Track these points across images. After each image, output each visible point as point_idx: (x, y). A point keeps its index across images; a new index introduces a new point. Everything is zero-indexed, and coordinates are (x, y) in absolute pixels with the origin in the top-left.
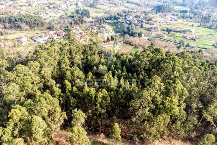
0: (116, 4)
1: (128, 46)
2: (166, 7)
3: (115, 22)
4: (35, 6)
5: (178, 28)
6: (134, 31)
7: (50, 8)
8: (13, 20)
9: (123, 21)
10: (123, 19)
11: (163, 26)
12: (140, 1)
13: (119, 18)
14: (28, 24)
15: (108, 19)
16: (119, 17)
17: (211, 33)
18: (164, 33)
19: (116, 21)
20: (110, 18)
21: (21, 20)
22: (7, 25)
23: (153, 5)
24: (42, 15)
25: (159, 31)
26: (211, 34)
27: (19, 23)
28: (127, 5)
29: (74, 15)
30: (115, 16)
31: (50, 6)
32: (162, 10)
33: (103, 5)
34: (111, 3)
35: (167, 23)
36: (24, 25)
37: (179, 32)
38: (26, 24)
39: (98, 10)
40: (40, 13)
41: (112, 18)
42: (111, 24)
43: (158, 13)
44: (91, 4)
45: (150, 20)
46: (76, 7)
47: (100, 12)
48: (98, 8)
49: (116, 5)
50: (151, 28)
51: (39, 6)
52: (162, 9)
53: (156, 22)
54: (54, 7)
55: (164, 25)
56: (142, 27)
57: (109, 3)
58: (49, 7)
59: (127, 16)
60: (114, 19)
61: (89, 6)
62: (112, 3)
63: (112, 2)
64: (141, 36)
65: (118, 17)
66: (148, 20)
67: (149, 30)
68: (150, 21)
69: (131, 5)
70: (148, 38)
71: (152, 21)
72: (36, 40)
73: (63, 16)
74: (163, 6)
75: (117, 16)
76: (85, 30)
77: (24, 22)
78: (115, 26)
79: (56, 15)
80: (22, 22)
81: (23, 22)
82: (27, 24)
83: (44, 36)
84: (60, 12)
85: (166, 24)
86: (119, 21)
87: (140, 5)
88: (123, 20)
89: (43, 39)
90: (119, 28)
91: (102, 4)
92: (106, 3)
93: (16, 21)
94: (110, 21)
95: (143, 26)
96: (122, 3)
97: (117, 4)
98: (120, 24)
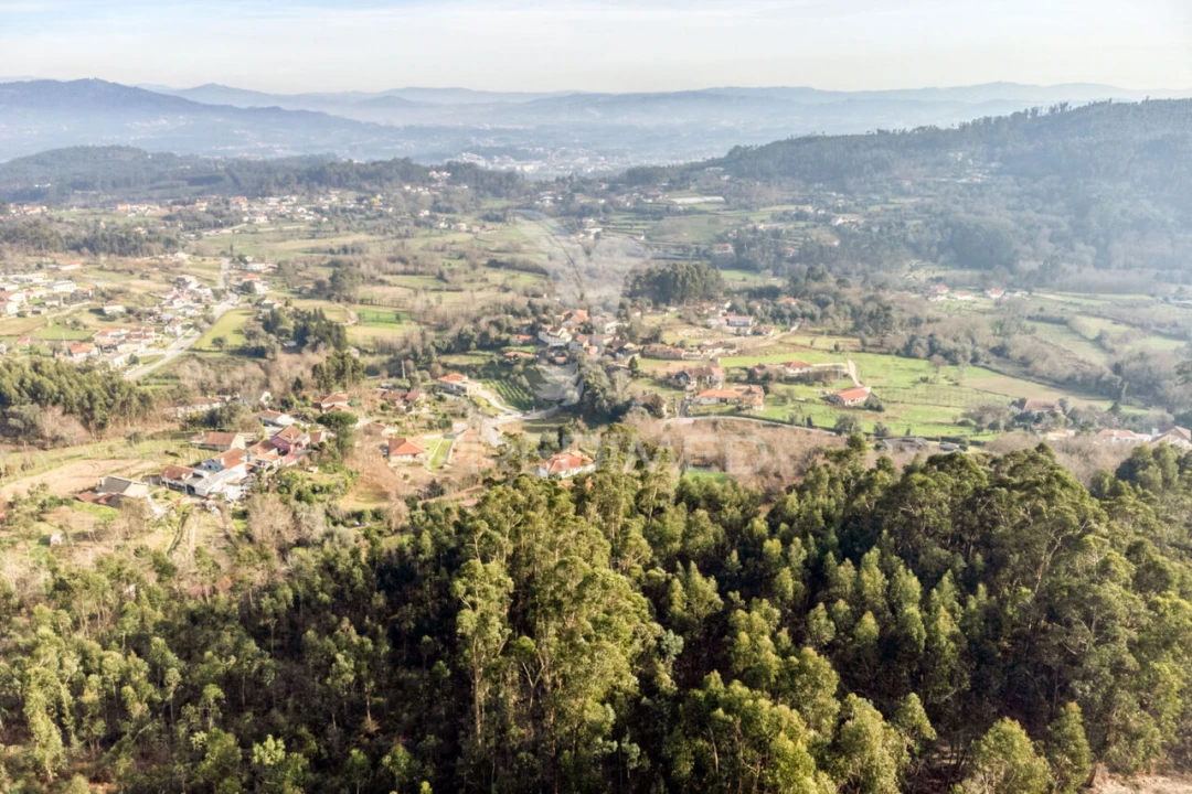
0: (441, 277)
3: (492, 362)
5: (788, 365)
6: (617, 396)
7: (112, 318)
9: (531, 356)
10: (525, 344)
11: (721, 362)
12: (550, 258)
13: (507, 343)
14: (76, 409)
15: (450, 351)
16: (504, 336)
17: (923, 375)
18: (749, 392)
19: (494, 356)
20: (462, 346)
23: (618, 272)
25: (720, 386)
26: (925, 380)
27: (29, 409)
28: (498, 277)
29: (263, 343)
30: (485, 335)
31: (108, 309)
32: (678, 295)
33: (382, 282)
34: (414, 274)
35: (732, 346)
36: (51, 420)
37: (800, 379)
38: (64, 413)
39: (370, 311)
41: (473, 345)
42: (475, 370)
43: (663, 306)
44: (320, 284)
45: (654, 338)
46: (249, 301)
47: (381, 316)
48: (363, 302)
49: (446, 281)
50: (683, 374)
51: (44, 311)
52: (675, 287)
53: (682, 345)
54: (130, 311)
55: (721, 356)
56: (634, 373)
57: (405, 273)
58: (100, 312)
59: (541, 329)
60: (481, 347)
61: (312, 291)
62: (422, 273)
63: (420, 269)
65: (498, 340)
66: (645, 341)
67: (673, 384)
68: (654, 346)
69: (513, 277)
71: (663, 343)
73: (200, 350)
75: (494, 333)
76: (380, 411)
77: (54, 404)
78: (498, 377)
79: (161, 352)
80: (41, 406)
81: (49, 406)
82: (71, 412)
83: (223, 462)
84: (174, 335)
85: (731, 352)
86: (512, 354)
87: (561, 275)
88: (527, 349)
90: (525, 390)
91: (372, 280)
92: (392, 274)
94: (463, 357)
95: (640, 368)
96: (468, 268)
97: (447, 275)
98: (520, 367)
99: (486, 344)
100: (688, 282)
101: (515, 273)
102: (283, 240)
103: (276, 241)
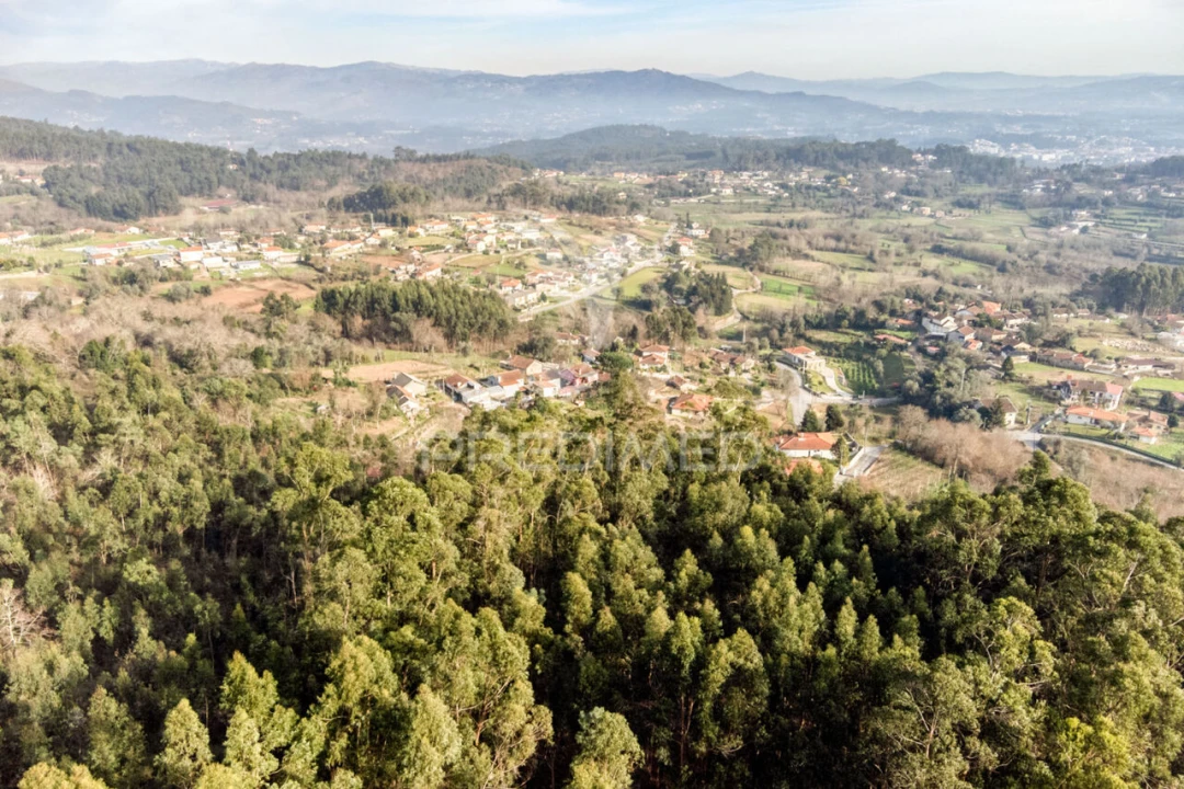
0: (870, 258)
1: (919, 465)
2: (1163, 284)
3: (858, 343)
4: (486, 253)
6: (960, 394)
7: (549, 263)
8: (386, 303)
9: (903, 342)
10: (903, 328)
11: (1136, 382)
12: (1009, 249)
13: (882, 325)
14: (444, 323)
15: (819, 326)
16: (883, 317)
18: (1145, 420)
19: (863, 337)
20: (834, 322)
21: (418, 306)
22: (358, 323)
23: (1086, 271)
24: (507, 289)
25: (1112, 407)
27: (406, 316)
28: (931, 262)
29: (654, 297)
30: (861, 314)
31: (550, 255)
32: (1137, 301)
33: (807, 257)
34: (844, 251)
35: (1166, 366)
36: (424, 330)
38: (434, 325)
39: (774, 281)
40: (498, 283)
41: (846, 322)
42: (837, 349)
43: (1111, 311)
44: (741, 252)
45: (1063, 341)
46: (669, 261)
47: (784, 288)
48: (776, 273)
49: (874, 261)
50: (1064, 385)
51: (503, 251)
52: (1134, 291)
53: (1094, 355)
54: (566, 258)
55: (1143, 374)
56: (1006, 374)
57: (835, 250)
58: (542, 256)
59: (926, 315)
60: (855, 326)
61: (731, 259)
62: (852, 252)
63: (852, 247)
64: (999, 423)
65: (875, 320)
66: (1048, 344)
67: (1049, 394)
68: (1057, 351)
69: (952, 265)
70: (1038, 437)
71: (1071, 349)
72: (466, 394)
73: (601, 297)
74: (1139, 276)
75: (872, 313)
76: (697, 367)
77: (429, 316)
78: (859, 359)
79: (571, 295)
80: (419, 315)
81: (424, 317)
82: (440, 325)
83: (500, 380)
84: (587, 282)
85: (1161, 372)
86: (881, 337)
87: (1009, 266)
88: (902, 334)
89: (496, 391)
90: (877, 374)
91: (798, 254)
92: (821, 249)
93: (396, 307)
94: (832, 334)
95: (1016, 371)
96: (903, 251)
97: (876, 256)
98: (884, 352)
99: (860, 322)
100: (1154, 286)
101: (956, 261)
102: (739, 212)
103: (733, 212)
